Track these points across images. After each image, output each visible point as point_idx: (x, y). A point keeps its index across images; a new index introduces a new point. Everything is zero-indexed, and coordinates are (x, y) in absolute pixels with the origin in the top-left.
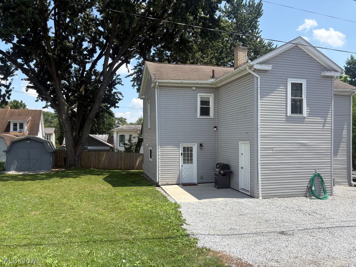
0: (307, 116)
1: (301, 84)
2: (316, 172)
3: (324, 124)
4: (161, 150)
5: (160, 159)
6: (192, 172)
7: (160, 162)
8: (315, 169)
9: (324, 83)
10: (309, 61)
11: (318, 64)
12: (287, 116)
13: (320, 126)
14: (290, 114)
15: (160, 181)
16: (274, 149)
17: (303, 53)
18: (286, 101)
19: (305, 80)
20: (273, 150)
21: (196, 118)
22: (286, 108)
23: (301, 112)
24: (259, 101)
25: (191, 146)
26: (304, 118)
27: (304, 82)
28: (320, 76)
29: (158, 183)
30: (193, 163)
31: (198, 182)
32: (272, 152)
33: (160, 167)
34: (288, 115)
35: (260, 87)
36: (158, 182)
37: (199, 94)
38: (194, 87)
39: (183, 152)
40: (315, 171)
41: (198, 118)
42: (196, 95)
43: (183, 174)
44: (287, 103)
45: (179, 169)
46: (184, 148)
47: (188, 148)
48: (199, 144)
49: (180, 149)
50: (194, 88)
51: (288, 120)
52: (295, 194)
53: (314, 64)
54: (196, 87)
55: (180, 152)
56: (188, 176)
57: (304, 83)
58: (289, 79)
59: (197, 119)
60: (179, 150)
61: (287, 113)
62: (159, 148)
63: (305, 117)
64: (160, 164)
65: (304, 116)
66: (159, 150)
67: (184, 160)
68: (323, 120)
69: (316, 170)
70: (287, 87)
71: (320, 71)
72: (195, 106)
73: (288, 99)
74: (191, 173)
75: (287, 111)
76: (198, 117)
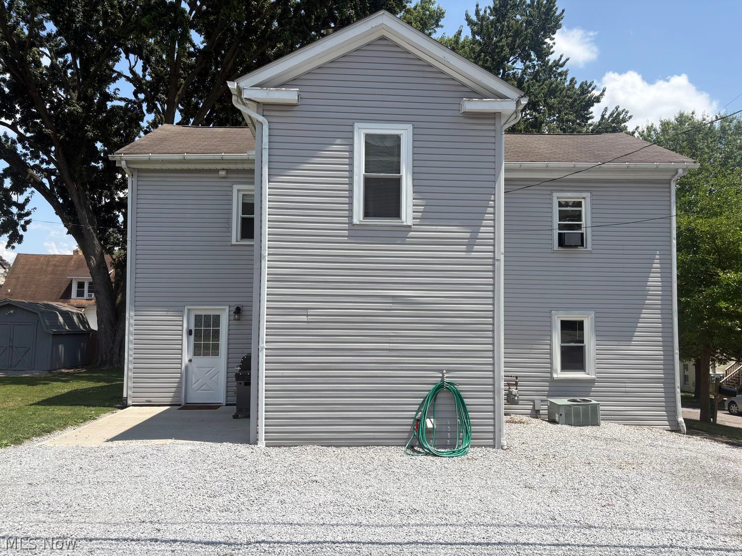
0: (414, 225)
1: (398, 138)
2: (443, 377)
3: (470, 245)
4: (135, 320)
5: (132, 342)
6: (216, 376)
7: (131, 349)
8: (441, 371)
9: (472, 133)
10: (421, 74)
11: (452, 82)
12: (351, 223)
13: (459, 252)
14: (361, 219)
15: (130, 396)
16: (310, 312)
17: (404, 55)
18: (351, 184)
19: (410, 127)
20: (307, 315)
21: (229, 244)
22: (351, 204)
23: (396, 213)
24: (266, 185)
25: (217, 313)
26: (408, 229)
27: (405, 133)
28: (457, 114)
29: (125, 400)
30: (218, 356)
31: (227, 401)
32: (304, 318)
33: (131, 362)
34: (356, 221)
35: (267, 147)
36: (127, 398)
37: (236, 187)
38: (224, 169)
39: (193, 328)
40: (441, 375)
41: (232, 245)
42: (229, 189)
43: (194, 382)
44: (351, 191)
45: (181, 368)
46: (198, 318)
47: (207, 317)
48: (233, 309)
49: (183, 318)
50: (223, 173)
51: (356, 233)
52: (374, 439)
53: (438, 82)
54: (228, 171)
55: (183, 328)
56: (204, 386)
57: (404, 135)
58: (357, 125)
59: (232, 247)
60: (182, 321)
61: (351, 217)
62: (132, 317)
63: (410, 227)
64: (131, 356)
65: (405, 224)
66: (132, 321)
67: (197, 347)
68: (468, 235)
69: (443, 374)
70: (352, 145)
71: (456, 101)
72: (227, 216)
73: (356, 178)
74: (213, 379)
75: (351, 210)
76: (234, 242)
